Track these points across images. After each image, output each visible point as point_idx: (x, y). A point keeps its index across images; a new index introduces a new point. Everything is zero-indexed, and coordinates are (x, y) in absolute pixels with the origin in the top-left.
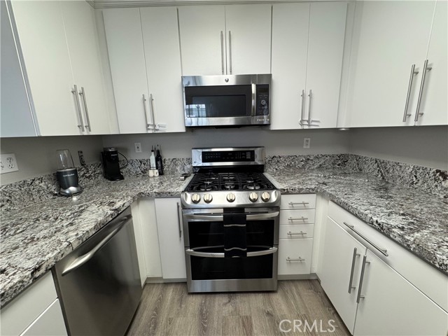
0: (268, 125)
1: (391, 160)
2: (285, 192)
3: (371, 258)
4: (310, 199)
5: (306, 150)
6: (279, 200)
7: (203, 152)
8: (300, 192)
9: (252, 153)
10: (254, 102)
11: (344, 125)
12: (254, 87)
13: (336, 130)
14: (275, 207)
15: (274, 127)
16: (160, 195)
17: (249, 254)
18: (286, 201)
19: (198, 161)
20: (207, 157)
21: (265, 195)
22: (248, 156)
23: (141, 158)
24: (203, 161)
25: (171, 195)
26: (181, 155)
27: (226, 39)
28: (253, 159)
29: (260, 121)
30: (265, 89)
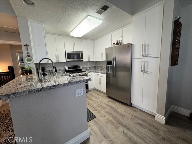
0: (82, 61)
1: (102, 66)
2: (88, 72)
3: (101, 77)
4: (92, 73)
5: (89, 66)
6: (88, 74)
7: (68, 67)
8: (90, 72)
10: (80, 56)
11: (95, 61)
12: (80, 54)
15: (84, 61)
16: (65, 75)
19: (67, 69)
20: (69, 68)
22: (78, 67)
24: (69, 69)
25: (67, 75)
26: (62, 68)
27: (74, 45)
28: (79, 68)
29: (82, 60)
30: (82, 54)
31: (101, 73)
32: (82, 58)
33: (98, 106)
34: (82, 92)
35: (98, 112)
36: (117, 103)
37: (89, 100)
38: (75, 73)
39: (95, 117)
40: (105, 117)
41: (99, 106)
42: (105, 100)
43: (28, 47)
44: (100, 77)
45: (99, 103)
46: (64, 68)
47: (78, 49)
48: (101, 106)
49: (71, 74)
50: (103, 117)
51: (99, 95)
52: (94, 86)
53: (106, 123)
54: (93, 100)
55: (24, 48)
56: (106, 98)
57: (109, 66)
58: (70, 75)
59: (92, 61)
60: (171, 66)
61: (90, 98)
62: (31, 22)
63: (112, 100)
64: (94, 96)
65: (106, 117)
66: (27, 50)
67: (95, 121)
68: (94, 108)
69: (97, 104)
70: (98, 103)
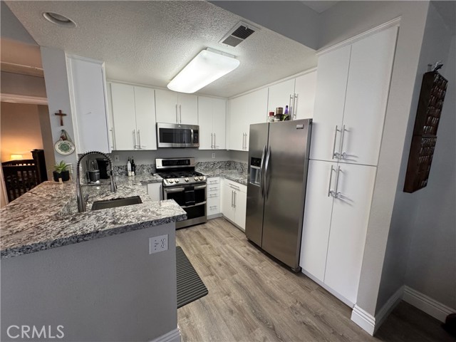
0: (197, 148)
2: (208, 177)
4: (217, 179)
5: (213, 159)
6: (206, 180)
7: (163, 161)
8: (214, 176)
9: (189, 160)
10: (192, 136)
11: (228, 148)
12: (192, 131)
13: (226, 150)
14: (204, 183)
15: (200, 148)
16: (151, 182)
17: (196, 205)
18: (209, 180)
20: (164, 163)
21: (201, 178)
22: (187, 162)
23: (119, 165)
24: (163, 165)
25: (157, 181)
26: (148, 163)
27: (178, 109)
28: (189, 164)
29: (195, 145)
30: (196, 132)
31: (237, 181)
32: (196, 140)
33: (220, 265)
34: (166, 243)
35: (215, 281)
36: (267, 262)
37: (202, 244)
38: (176, 177)
39: (205, 292)
40: (229, 295)
41: (221, 262)
42: (239, 249)
43: (64, 118)
44: (234, 190)
45: (224, 256)
46: (152, 163)
47: (187, 120)
48: (226, 263)
49: (165, 180)
50: (225, 295)
51: (228, 233)
52: (220, 210)
53: (228, 313)
54: (211, 247)
55: (54, 120)
56: (242, 243)
57: (255, 169)
58: (163, 182)
59: (220, 148)
60: (404, 191)
61: (205, 239)
62: (73, 58)
63: (256, 251)
64: (217, 236)
65: (233, 296)
66: (62, 125)
67: (203, 304)
68: (208, 267)
69: (218, 259)
70: (222, 257)
